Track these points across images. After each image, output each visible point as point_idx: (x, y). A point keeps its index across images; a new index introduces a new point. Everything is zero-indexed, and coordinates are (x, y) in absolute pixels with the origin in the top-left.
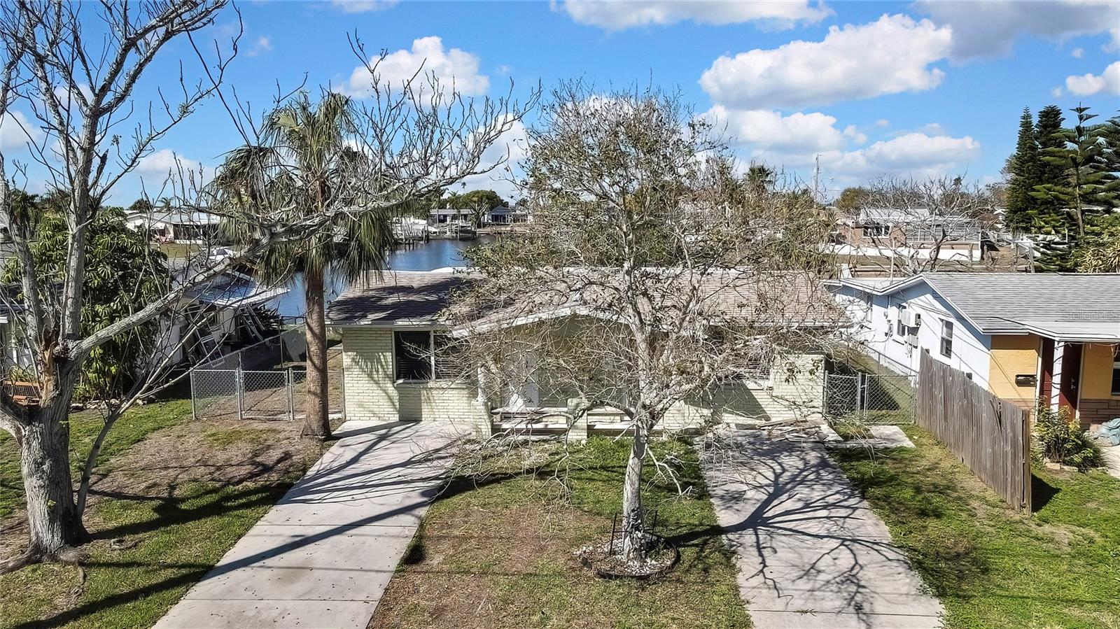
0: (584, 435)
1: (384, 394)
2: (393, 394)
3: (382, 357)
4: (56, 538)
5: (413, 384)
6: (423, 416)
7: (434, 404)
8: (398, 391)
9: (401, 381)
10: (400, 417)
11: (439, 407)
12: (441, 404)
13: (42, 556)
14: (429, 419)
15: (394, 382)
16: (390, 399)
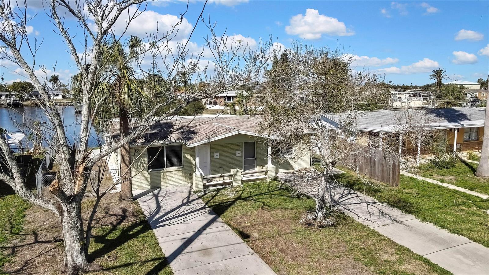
0: (239, 183)
1: (143, 177)
2: (148, 177)
3: (142, 160)
4: (83, 261)
5: (156, 171)
6: (162, 185)
7: (167, 179)
8: (150, 175)
9: (150, 170)
10: (151, 187)
11: (169, 180)
12: (170, 179)
13: (78, 271)
14: (165, 186)
15: (148, 171)
16: (146, 179)
